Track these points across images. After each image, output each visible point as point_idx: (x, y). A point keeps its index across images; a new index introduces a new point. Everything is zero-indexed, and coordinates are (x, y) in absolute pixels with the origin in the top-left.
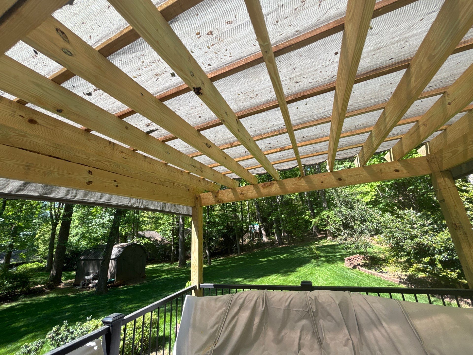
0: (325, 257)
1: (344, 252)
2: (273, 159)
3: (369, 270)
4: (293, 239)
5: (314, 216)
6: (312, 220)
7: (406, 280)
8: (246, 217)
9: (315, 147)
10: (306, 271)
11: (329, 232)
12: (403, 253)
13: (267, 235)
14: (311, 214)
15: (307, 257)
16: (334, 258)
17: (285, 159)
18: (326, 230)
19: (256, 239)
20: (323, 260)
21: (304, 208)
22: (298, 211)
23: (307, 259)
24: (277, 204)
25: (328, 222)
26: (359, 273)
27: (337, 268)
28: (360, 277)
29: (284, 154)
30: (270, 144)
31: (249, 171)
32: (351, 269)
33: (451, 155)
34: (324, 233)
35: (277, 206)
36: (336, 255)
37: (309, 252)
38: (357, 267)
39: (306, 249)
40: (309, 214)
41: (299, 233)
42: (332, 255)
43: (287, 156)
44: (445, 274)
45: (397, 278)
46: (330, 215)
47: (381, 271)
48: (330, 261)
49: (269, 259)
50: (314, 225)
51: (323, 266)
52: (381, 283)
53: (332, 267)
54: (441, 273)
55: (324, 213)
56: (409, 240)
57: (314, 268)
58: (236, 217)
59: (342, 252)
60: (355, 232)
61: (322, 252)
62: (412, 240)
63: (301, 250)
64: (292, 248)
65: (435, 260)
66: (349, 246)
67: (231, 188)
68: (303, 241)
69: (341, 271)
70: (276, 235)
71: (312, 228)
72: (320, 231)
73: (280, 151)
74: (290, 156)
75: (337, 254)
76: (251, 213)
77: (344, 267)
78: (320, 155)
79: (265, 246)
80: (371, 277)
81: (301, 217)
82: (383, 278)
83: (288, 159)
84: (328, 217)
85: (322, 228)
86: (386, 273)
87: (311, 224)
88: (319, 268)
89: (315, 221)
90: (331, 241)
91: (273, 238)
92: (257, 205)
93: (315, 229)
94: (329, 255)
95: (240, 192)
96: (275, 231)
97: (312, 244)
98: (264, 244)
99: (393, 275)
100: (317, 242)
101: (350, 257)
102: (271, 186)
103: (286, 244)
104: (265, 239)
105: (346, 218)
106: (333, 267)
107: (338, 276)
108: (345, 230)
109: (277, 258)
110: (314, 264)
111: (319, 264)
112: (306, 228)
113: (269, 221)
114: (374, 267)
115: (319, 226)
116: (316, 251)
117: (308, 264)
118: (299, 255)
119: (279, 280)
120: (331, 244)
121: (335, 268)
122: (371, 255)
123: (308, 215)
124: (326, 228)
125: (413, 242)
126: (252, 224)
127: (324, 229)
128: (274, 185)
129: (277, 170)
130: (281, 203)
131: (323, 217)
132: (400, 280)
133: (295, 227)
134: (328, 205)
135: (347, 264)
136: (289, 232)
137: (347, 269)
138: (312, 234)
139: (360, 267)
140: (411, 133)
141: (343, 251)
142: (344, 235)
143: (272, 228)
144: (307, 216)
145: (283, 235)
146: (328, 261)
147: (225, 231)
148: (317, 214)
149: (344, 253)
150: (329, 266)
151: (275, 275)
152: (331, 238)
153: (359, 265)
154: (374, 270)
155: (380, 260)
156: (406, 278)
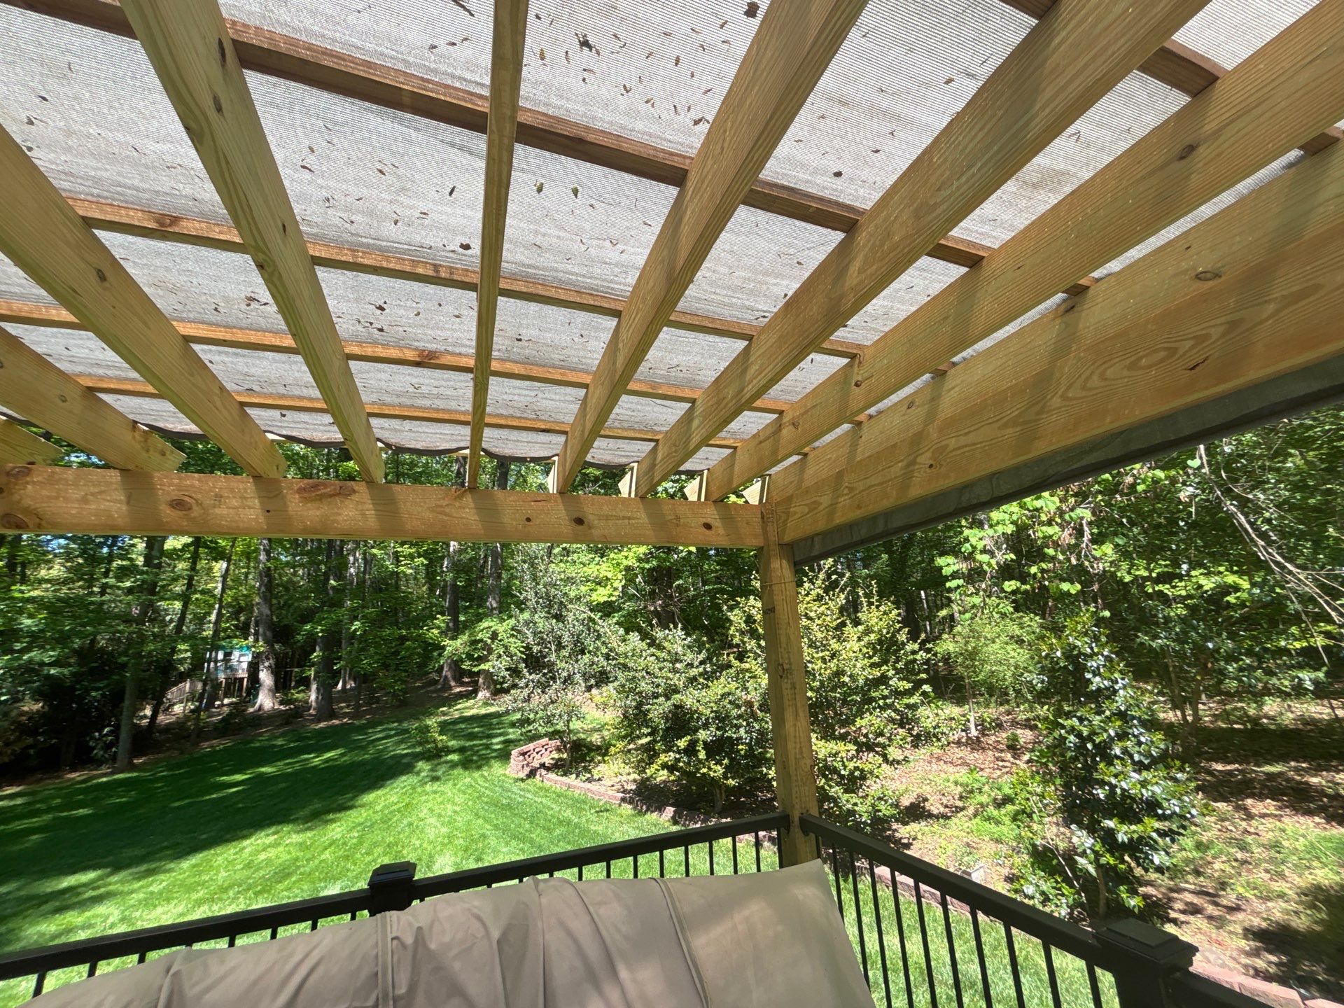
0: (461, 750)
1: (513, 734)
2: (379, 390)
3: (564, 779)
4: (372, 700)
5: (455, 630)
6: (447, 642)
7: (634, 791)
8: (201, 620)
9: (541, 395)
10: (392, 799)
11: (485, 679)
12: (645, 731)
13: (281, 685)
14: (447, 623)
15: (407, 755)
16: (484, 752)
17: (425, 409)
18: (478, 673)
19: (226, 701)
20: (452, 761)
21: (432, 605)
22: (410, 612)
23: (405, 761)
24: (346, 584)
25: (490, 651)
26: (541, 788)
27: (486, 780)
28: (539, 800)
29: (427, 381)
30: (381, 308)
31: (250, 411)
32: (522, 780)
33: (807, 510)
34: (472, 682)
35: (343, 591)
36: (492, 744)
37: (415, 737)
38: (538, 773)
39: (406, 731)
40: (442, 625)
41: (396, 681)
42: (481, 745)
43: (438, 396)
44: (705, 770)
45: (618, 791)
46: (501, 629)
47: (589, 775)
48: (472, 760)
49: (262, 774)
50: (449, 657)
51: (449, 780)
52: (584, 809)
53: (473, 778)
54: (700, 769)
55: (484, 624)
56: (662, 699)
57: (419, 790)
58: (151, 613)
59: (508, 734)
60: (554, 679)
61: (454, 738)
62: (668, 698)
63: (393, 732)
64: (362, 729)
65: (697, 741)
66: (532, 716)
67: (124, 471)
68: (403, 704)
69: (497, 789)
70: (314, 687)
71: (441, 668)
72: (459, 674)
73: (418, 364)
74: (448, 398)
75: (495, 741)
76: (229, 605)
77: (504, 775)
78: (544, 431)
79: (260, 726)
80: (566, 797)
81: (415, 633)
82: (590, 794)
83: (438, 410)
84: (494, 636)
85: (471, 665)
86: (600, 780)
87: (440, 655)
88: (436, 786)
89: (455, 646)
90: (486, 704)
91: (300, 696)
92: (266, 579)
93: (450, 668)
94: (471, 743)
95: (176, 495)
96: (317, 673)
97: (431, 714)
98: (261, 719)
99: (611, 783)
100: (445, 709)
101: (525, 748)
102: (338, 499)
103: (345, 715)
104: (266, 701)
105: (542, 642)
106: (476, 781)
107: (487, 803)
108: (530, 674)
109: (297, 767)
110: (423, 774)
111: (439, 773)
112: (422, 666)
113: (299, 637)
114: (577, 768)
115: (462, 661)
116: (436, 735)
117: (404, 778)
118: (382, 751)
119: (281, 849)
120: (483, 711)
121: (481, 781)
122: (575, 738)
123: (438, 627)
124: (483, 667)
125: (669, 703)
126: (223, 648)
127: (475, 669)
128: (355, 497)
129: (380, 445)
130: (362, 583)
131: (480, 636)
132: (622, 795)
133: (388, 662)
134: (500, 603)
135: (514, 768)
136: (363, 679)
137: (512, 781)
138: (436, 682)
139: (543, 772)
140: (762, 438)
141: (511, 730)
142: (527, 686)
143: (304, 660)
144: (436, 631)
145: (340, 686)
146: (467, 764)
147: (66, 671)
148: (466, 627)
149: (512, 737)
150: (467, 778)
151: (273, 829)
152: (488, 695)
153: (543, 766)
154: (574, 776)
155: (592, 748)
156: (634, 787)
